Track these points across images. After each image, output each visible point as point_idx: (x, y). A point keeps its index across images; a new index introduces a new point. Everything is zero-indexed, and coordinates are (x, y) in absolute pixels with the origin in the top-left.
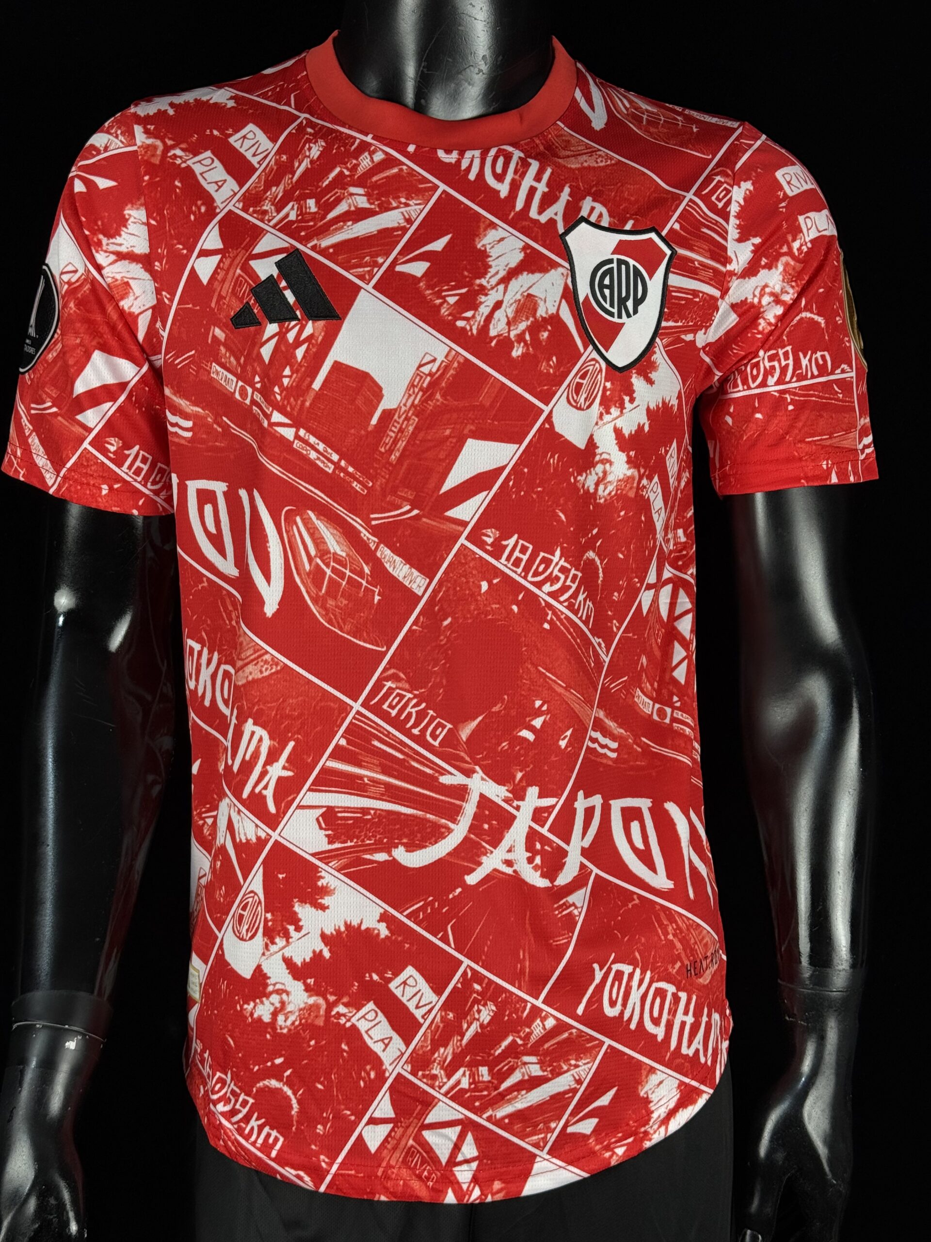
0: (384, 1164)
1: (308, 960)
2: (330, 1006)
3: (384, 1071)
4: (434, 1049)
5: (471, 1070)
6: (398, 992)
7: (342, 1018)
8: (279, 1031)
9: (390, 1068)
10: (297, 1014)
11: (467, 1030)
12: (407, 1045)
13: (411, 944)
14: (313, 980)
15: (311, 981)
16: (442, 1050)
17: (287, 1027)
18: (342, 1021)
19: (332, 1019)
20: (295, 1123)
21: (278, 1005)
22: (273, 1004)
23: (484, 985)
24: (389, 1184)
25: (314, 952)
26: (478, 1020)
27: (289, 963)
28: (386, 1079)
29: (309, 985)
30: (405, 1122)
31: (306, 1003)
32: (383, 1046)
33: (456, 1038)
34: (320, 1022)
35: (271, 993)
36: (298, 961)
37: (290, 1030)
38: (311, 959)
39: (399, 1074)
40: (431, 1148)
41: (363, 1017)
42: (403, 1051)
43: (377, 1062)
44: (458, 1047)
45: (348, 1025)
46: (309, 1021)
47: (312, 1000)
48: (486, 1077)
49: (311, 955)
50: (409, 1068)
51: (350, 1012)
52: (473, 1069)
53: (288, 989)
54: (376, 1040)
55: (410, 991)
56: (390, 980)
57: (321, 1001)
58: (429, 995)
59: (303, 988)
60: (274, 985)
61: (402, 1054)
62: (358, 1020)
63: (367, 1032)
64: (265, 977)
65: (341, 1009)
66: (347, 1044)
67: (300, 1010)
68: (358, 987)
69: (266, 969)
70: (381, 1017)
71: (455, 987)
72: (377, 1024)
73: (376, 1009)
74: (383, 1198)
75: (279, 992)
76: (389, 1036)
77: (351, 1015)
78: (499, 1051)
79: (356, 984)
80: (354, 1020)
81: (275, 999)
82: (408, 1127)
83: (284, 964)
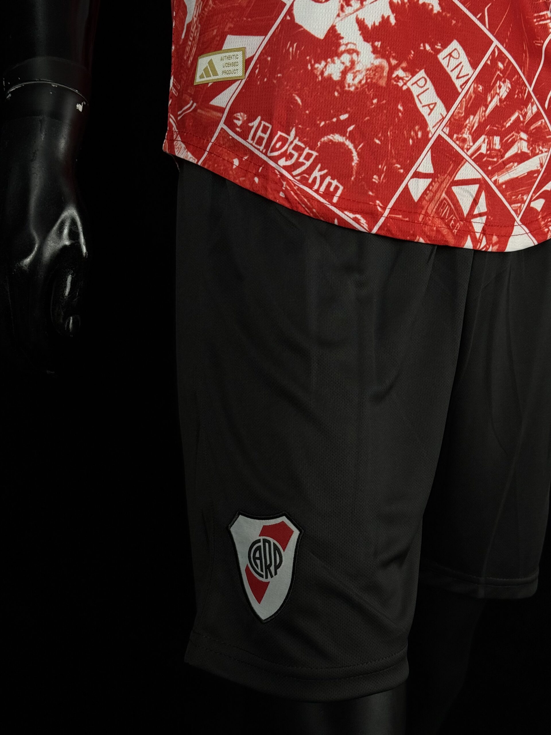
0: (423, 212)
1: (377, 24)
2: (392, 69)
3: (428, 133)
4: (466, 117)
5: (489, 139)
6: (444, 63)
7: (401, 81)
8: (347, 89)
9: (433, 131)
10: (364, 73)
11: (490, 102)
12: (448, 110)
13: (457, 22)
14: (380, 43)
15: (378, 44)
16: (472, 117)
17: (355, 85)
18: (400, 84)
19: (393, 81)
20: (354, 173)
21: (348, 64)
22: (343, 63)
23: (505, 65)
24: (427, 229)
25: (383, 17)
26: (499, 94)
27: (361, 23)
28: (429, 140)
29: (377, 47)
30: (441, 178)
31: (372, 64)
32: (429, 111)
33: (483, 108)
34: (383, 83)
35: (343, 53)
36: (369, 24)
37: (357, 88)
38: (380, 23)
39: (439, 136)
40: (458, 201)
41: (416, 82)
42: (444, 116)
43: (424, 124)
44: (483, 117)
45: (405, 88)
46: (374, 81)
47: (377, 62)
48: (498, 147)
49: (380, 20)
50: (447, 130)
51: (407, 77)
52: (491, 138)
53: (359, 49)
54: (424, 104)
55: (454, 63)
56: (439, 51)
57: (385, 63)
58: (467, 69)
59: (371, 49)
60: (347, 45)
61: (443, 118)
62: (412, 85)
63: (418, 96)
64: (339, 37)
65: (400, 73)
66: (403, 106)
67: (368, 70)
68: (414, 55)
69: (339, 29)
70: (429, 84)
71: (486, 63)
72: (426, 90)
73: (426, 77)
74: (422, 240)
75: (350, 52)
76: (434, 102)
77: (407, 79)
78: (508, 124)
79: (413, 53)
80: (409, 84)
81: (346, 58)
82: (442, 182)
83: (357, 25)
